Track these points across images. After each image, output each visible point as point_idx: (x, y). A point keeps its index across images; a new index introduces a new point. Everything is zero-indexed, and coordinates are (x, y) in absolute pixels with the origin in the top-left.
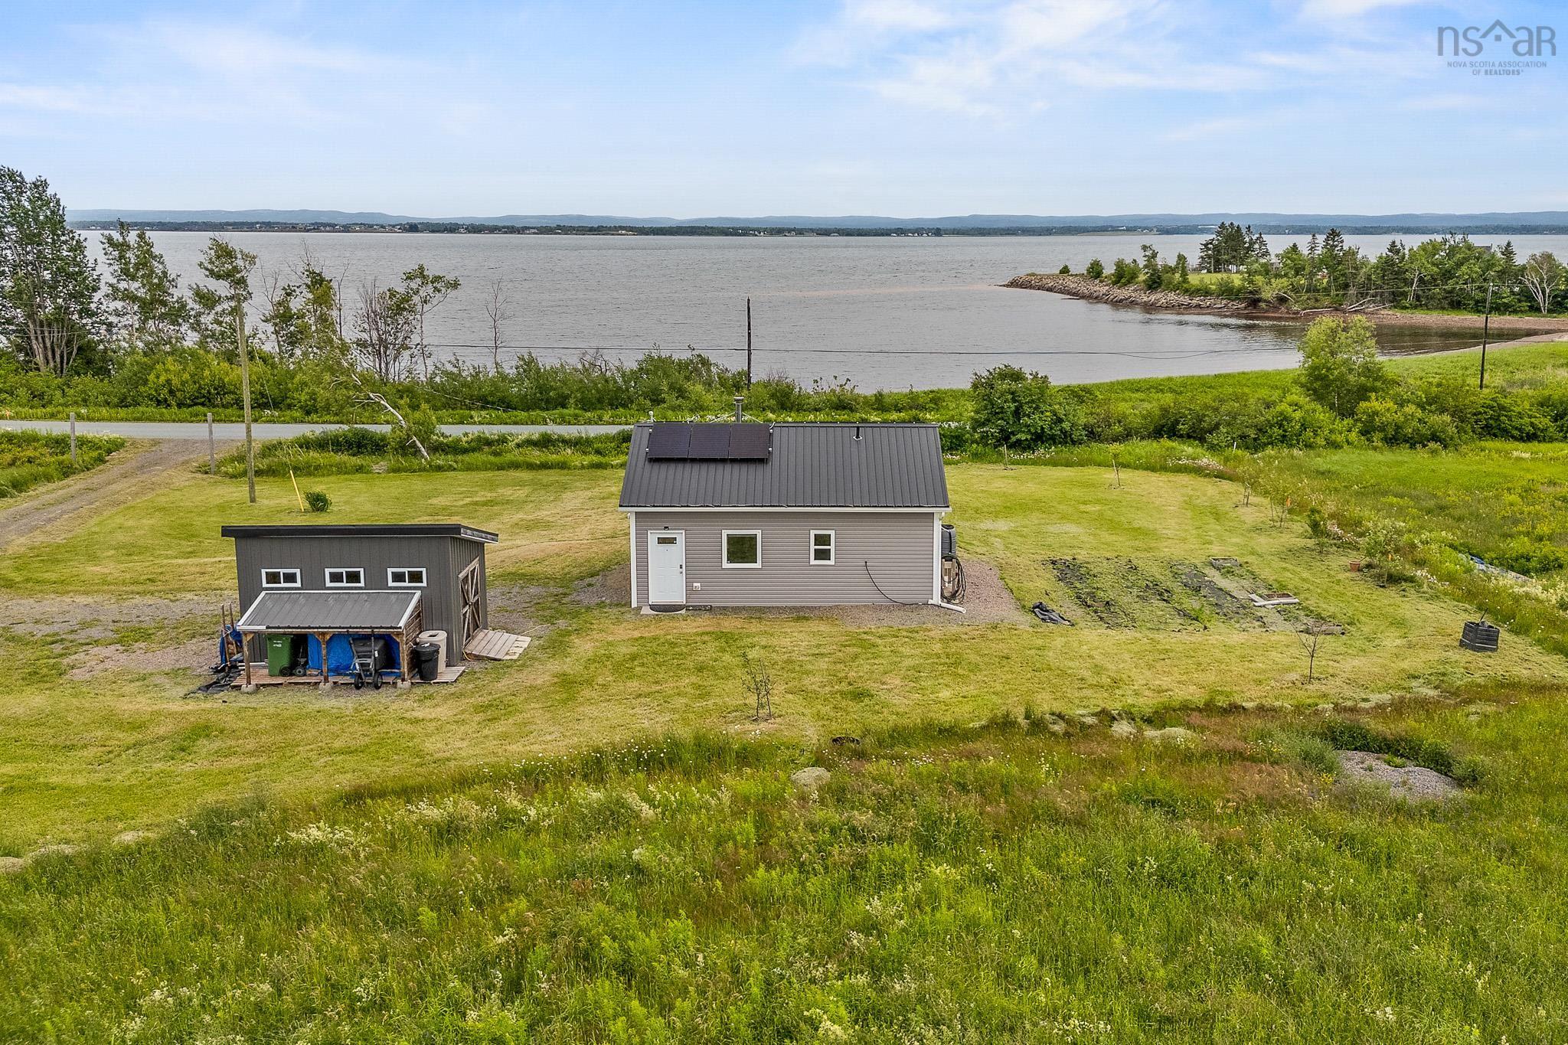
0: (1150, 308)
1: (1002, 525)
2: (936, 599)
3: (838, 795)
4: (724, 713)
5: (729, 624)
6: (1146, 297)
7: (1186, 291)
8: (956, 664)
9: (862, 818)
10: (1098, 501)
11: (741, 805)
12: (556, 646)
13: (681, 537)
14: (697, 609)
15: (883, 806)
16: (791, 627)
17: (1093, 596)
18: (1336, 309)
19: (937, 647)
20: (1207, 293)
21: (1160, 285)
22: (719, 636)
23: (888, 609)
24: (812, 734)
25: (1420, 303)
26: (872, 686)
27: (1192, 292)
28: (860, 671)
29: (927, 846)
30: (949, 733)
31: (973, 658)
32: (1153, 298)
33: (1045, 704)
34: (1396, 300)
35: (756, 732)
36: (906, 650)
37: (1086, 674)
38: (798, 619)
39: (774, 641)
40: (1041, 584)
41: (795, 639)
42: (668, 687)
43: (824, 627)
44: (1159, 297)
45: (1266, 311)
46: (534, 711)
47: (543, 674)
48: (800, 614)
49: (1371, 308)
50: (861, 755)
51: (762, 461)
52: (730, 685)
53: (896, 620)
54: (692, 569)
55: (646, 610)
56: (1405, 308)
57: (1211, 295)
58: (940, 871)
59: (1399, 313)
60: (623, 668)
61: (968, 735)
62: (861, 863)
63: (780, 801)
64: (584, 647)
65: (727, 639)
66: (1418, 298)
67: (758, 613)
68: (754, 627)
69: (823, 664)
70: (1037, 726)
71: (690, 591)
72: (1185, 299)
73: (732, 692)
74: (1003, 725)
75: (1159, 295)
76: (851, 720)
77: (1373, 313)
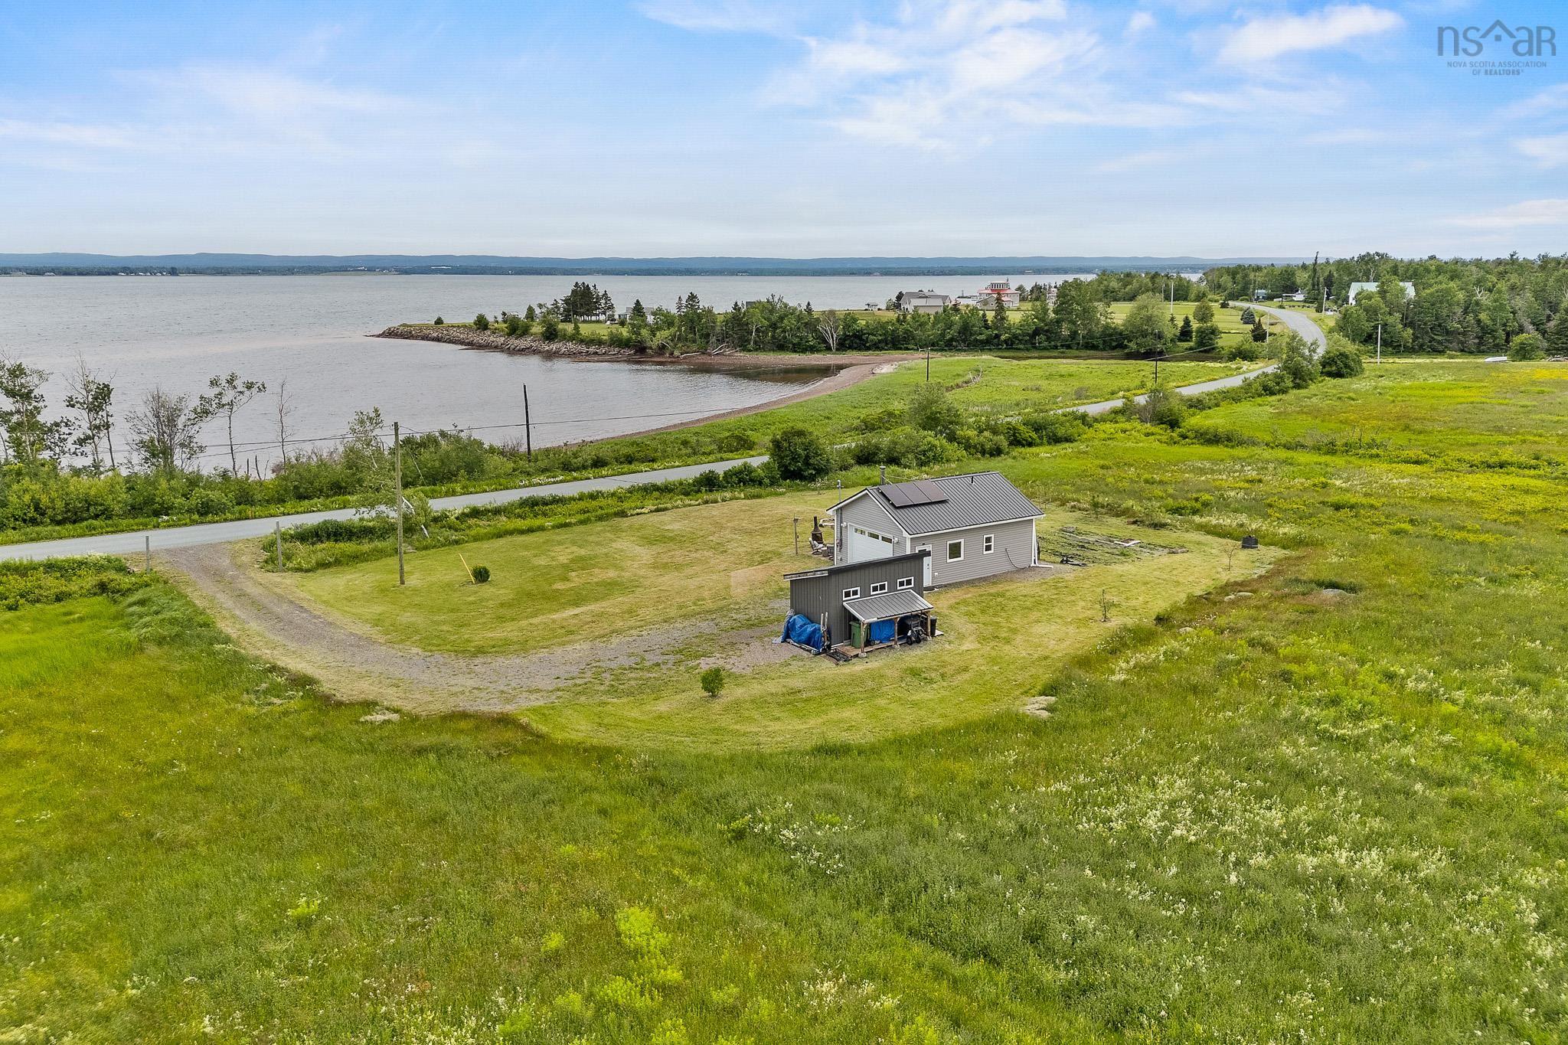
0: (550, 356)
2: (1033, 564)
5: (973, 591)
6: (546, 347)
7: (582, 341)
8: (1115, 587)
13: (930, 548)
14: (939, 586)
17: (1059, 553)
18: (703, 353)
20: (600, 343)
21: (556, 336)
22: (991, 595)
23: (1020, 572)
25: (759, 347)
27: (589, 342)
32: (552, 347)
34: (743, 345)
36: (1083, 586)
37: (1163, 582)
38: (994, 583)
41: (1026, 591)
43: (1018, 584)
44: (558, 346)
45: (652, 356)
49: (728, 351)
52: (1059, 612)
53: (1036, 576)
54: (934, 565)
56: (750, 351)
57: (604, 344)
59: (748, 355)
65: (999, 596)
66: (757, 343)
68: (988, 590)
71: (934, 578)
72: (583, 348)
73: (1068, 614)
77: (729, 355)
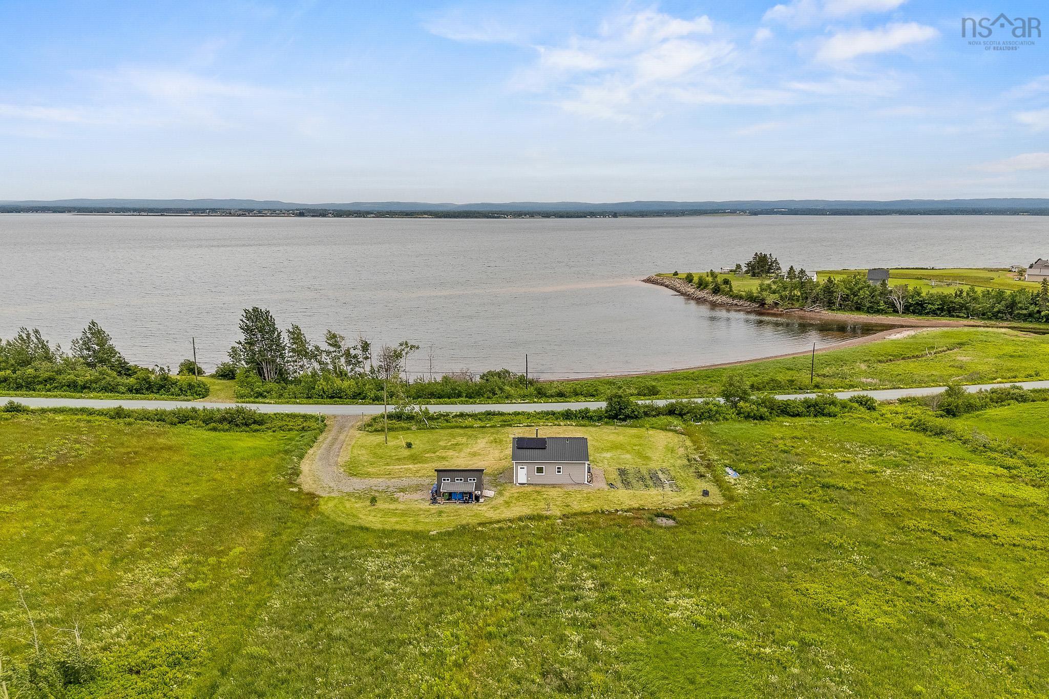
0: (713, 304)
1: (608, 455)
2: (586, 482)
3: (564, 524)
4: (541, 509)
5: (538, 489)
6: (712, 298)
7: (731, 296)
8: (588, 499)
9: (568, 528)
10: (640, 445)
11: (548, 525)
12: (500, 493)
13: (525, 467)
14: (529, 484)
15: (572, 525)
16: (552, 489)
17: (625, 480)
18: (802, 310)
19: (585, 495)
20: (741, 296)
21: (719, 291)
22: (536, 492)
23: (575, 485)
24: (559, 514)
25: (841, 308)
26: (570, 504)
27: (734, 297)
28: (568, 500)
29: (579, 531)
30: (585, 514)
31: (593, 498)
32: (715, 298)
33: (606, 508)
34: (830, 305)
35: (548, 513)
36: (578, 496)
37: (616, 501)
38: (553, 487)
39: (549, 493)
40: (614, 476)
41: (553, 492)
42: (528, 503)
43: (560, 490)
44: (718, 298)
45: (769, 309)
46: (502, 508)
47: (500, 500)
48: (554, 486)
49: (818, 310)
50: (568, 518)
51: (545, 449)
52: (541, 503)
53: (576, 488)
54: (528, 475)
55: (517, 484)
56: (834, 310)
57: (743, 299)
58: (581, 535)
59: (831, 313)
60: (517, 499)
61: (589, 514)
62: (568, 534)
63: (554, 524)
64: (507, 494)
65: (538, 492)
66: (841, 305)
67: (544, 485)
68: (544, 489)
69: (560, 499)
70: (603, 512)
71: (527, 480)
72: (730, 301)
73: (542, 505)
74: (596, 512)
75: (718, 297)
76: (567, 511)
77: (818, 312)
